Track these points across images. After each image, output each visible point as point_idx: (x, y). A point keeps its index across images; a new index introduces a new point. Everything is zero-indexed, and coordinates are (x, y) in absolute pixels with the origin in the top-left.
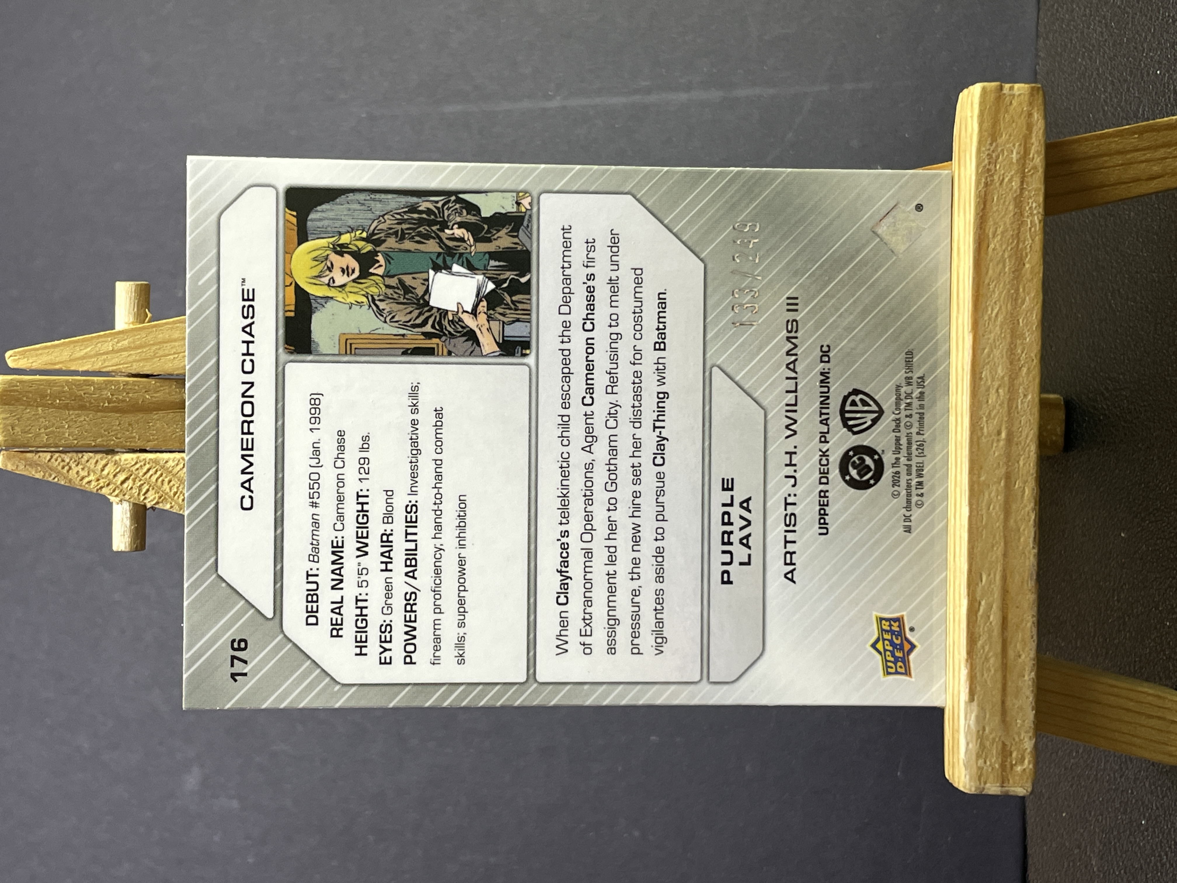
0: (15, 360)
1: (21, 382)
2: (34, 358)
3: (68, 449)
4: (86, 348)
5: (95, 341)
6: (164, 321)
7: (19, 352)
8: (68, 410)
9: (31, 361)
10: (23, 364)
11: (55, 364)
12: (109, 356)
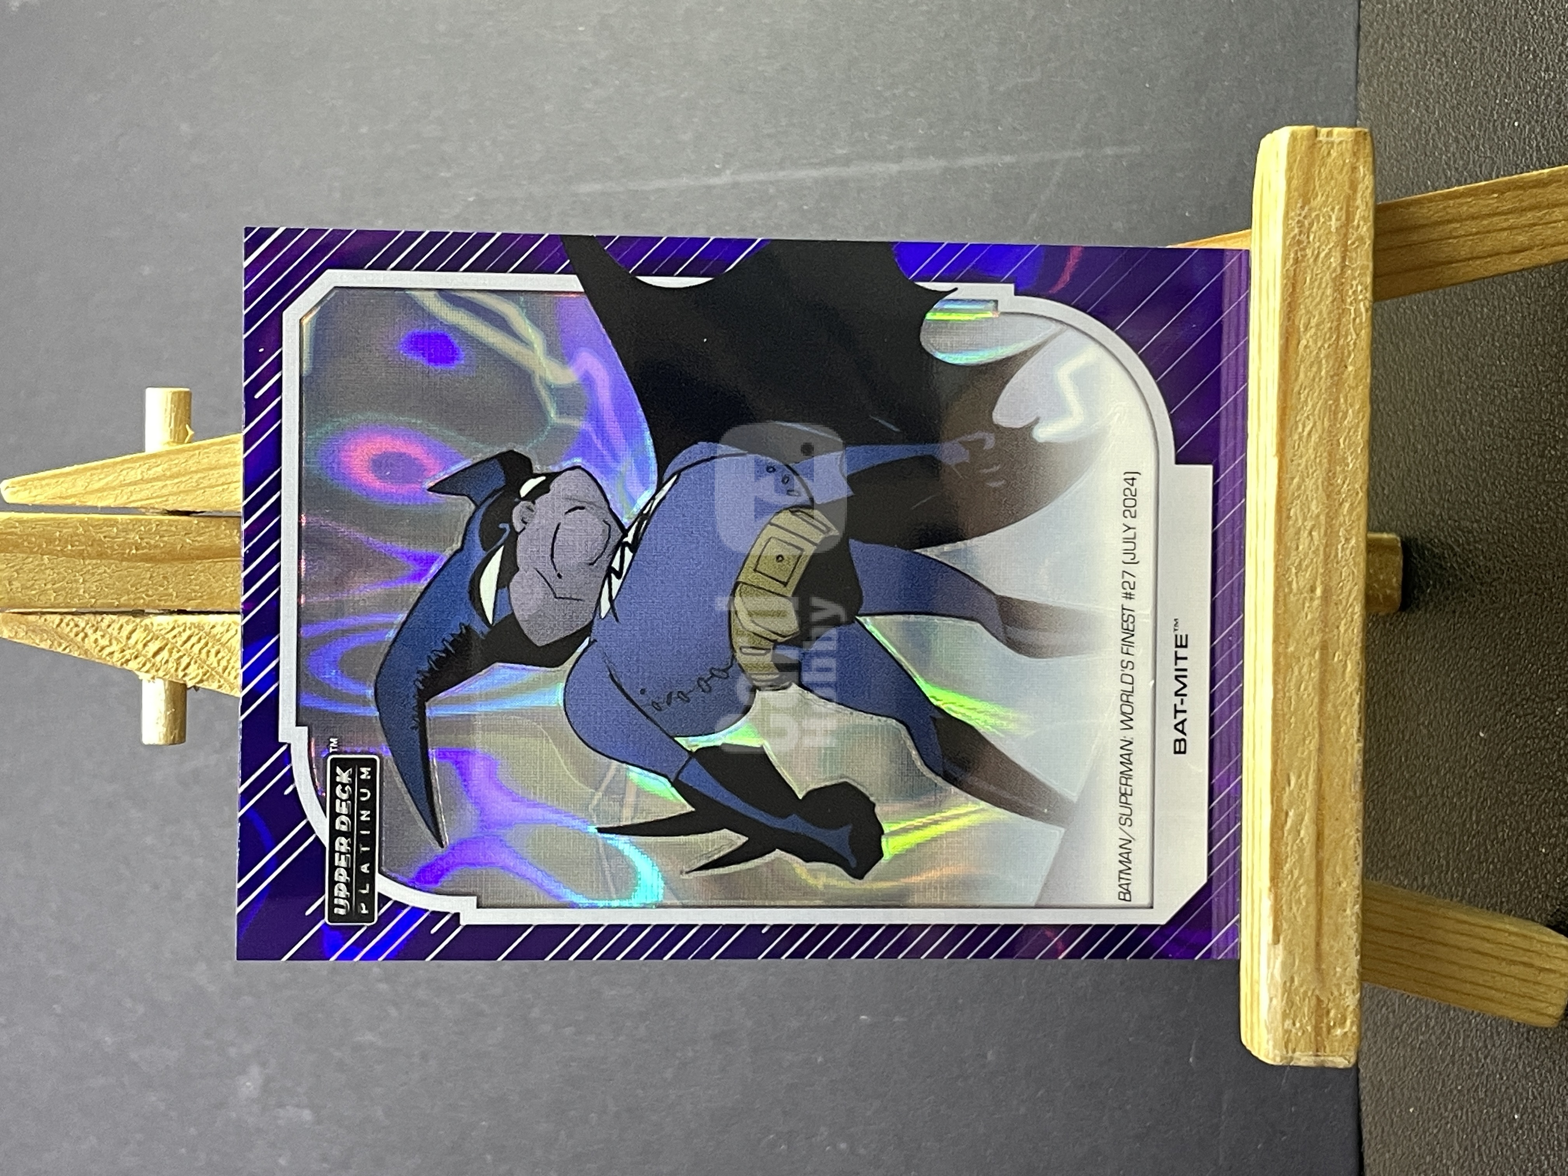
3: (82, 610)
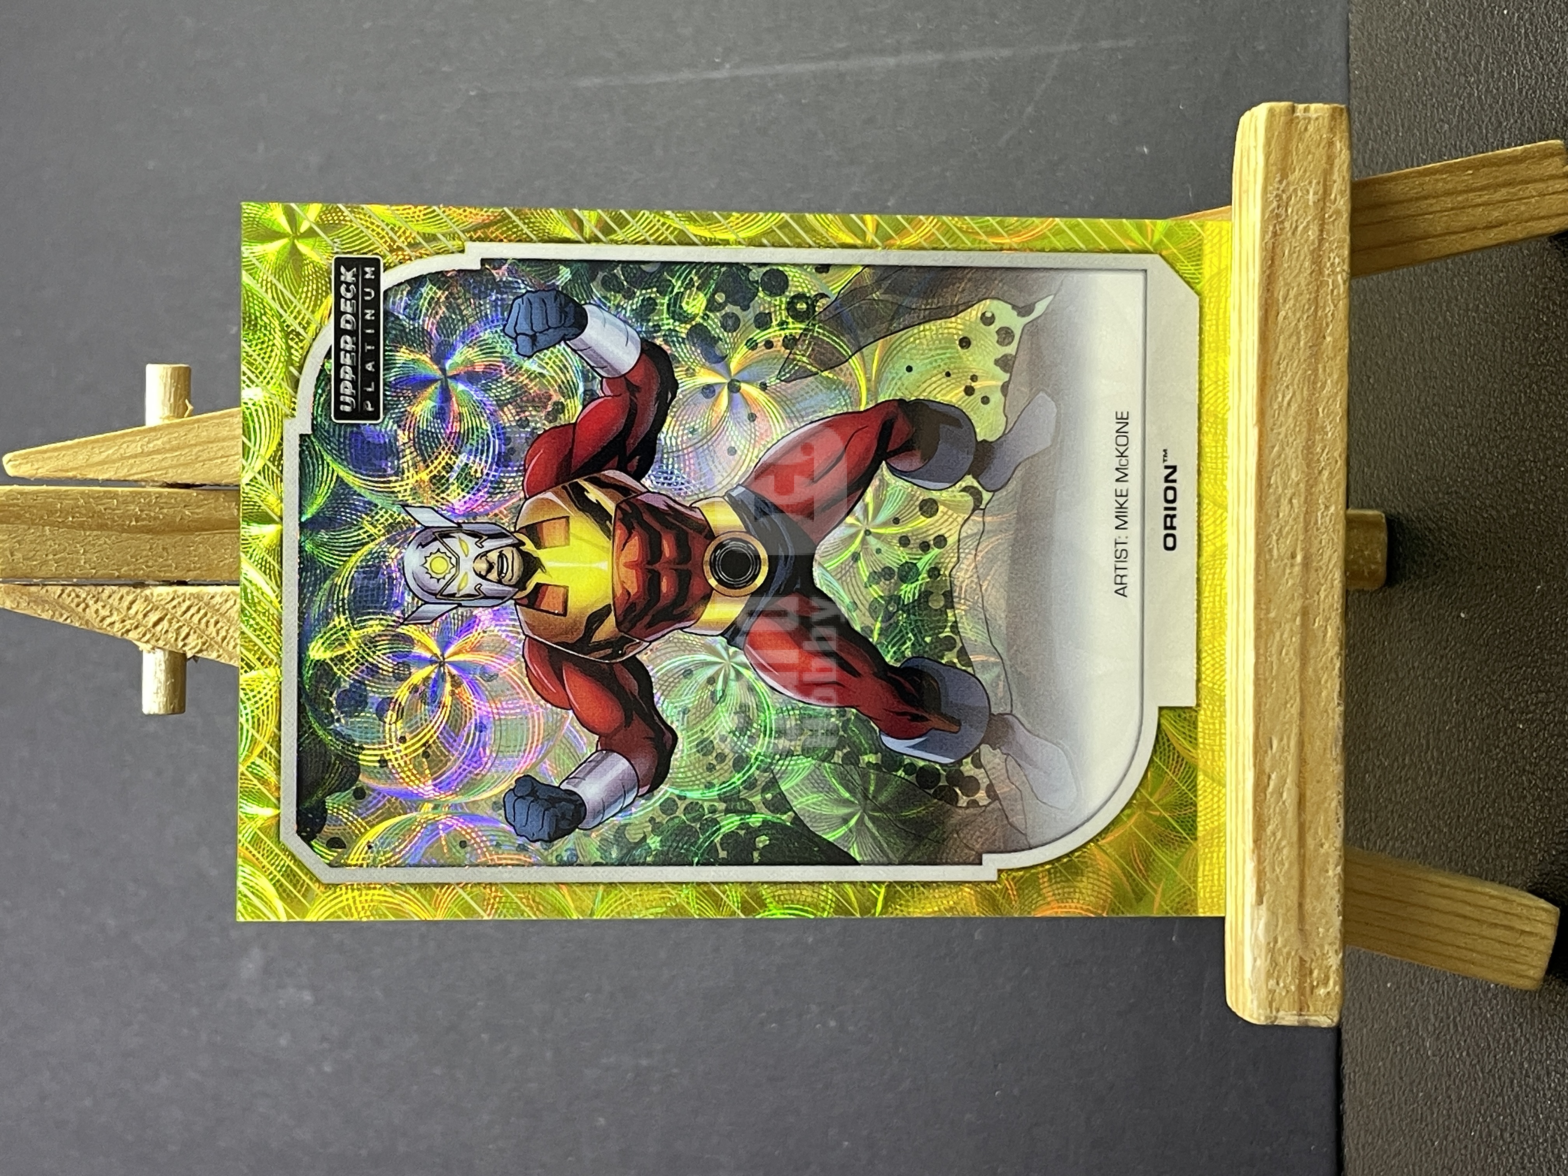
0: (15, 466)
1: (22, 493)
2: (40, 463)
4: (108, 449)
5: (119, 441)
6: (210, 414)
7: (20, 455)
8: (84, 530)
9: (36, 466)
10: (25, 471)
11: (67, 471)
12: (138, 461)
